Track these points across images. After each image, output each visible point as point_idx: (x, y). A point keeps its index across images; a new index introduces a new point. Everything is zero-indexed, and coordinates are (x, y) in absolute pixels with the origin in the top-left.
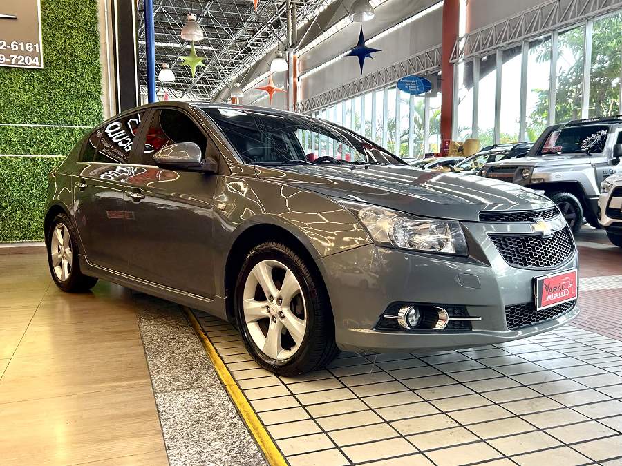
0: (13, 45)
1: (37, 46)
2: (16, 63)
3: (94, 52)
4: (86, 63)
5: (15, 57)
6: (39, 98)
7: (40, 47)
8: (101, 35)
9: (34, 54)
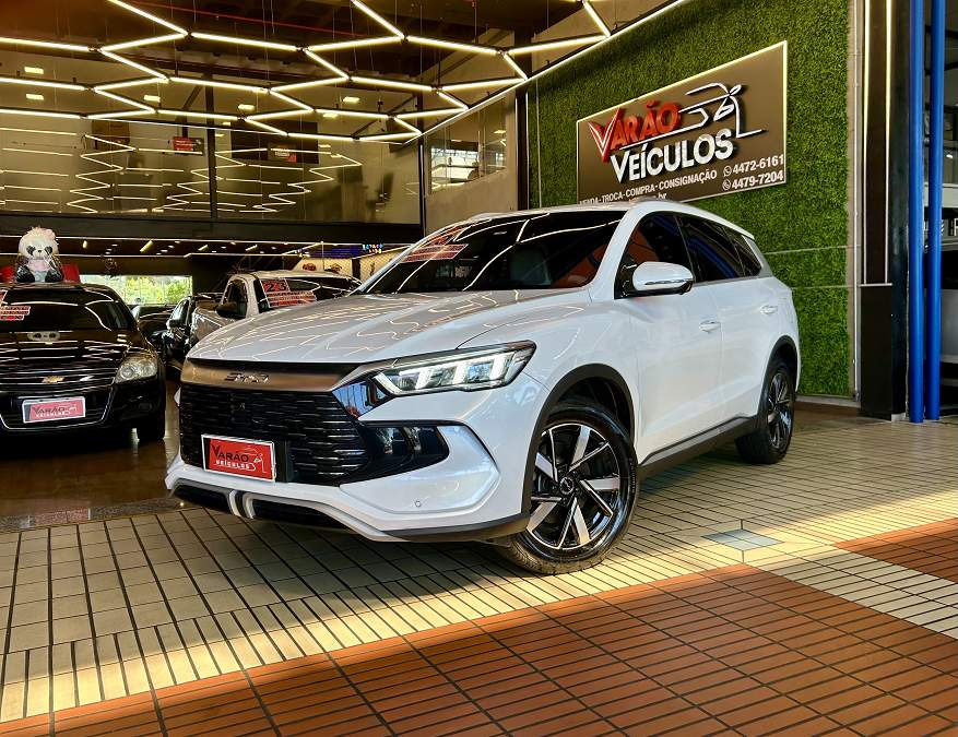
0: (761, 163)
1: (781, 157)
2: (764, 183)
3: (840, 146)
4: (829, 164)
5: (762, 176)
6: (783, 219)
7: (783, 158)
8: (850, 121)
9: (777, 169)
